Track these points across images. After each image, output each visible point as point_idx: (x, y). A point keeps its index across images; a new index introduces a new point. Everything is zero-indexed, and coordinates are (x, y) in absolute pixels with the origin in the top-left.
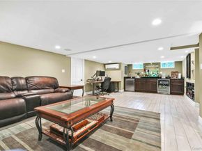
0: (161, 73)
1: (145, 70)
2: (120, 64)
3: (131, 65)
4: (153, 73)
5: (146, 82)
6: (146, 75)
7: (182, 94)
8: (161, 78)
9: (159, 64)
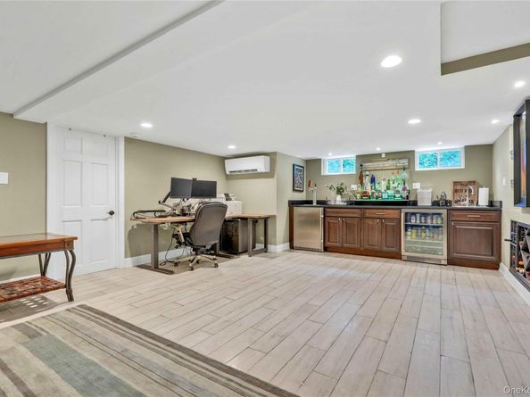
0: (417, 186)
1: (361, 178)
2: (272, 156)
3: (318, 162)
4: (387, 186)
5: (363, 217)
6: (365, 194)
7: (495, 266)
8: (415, 203)
9: (409, 155)
